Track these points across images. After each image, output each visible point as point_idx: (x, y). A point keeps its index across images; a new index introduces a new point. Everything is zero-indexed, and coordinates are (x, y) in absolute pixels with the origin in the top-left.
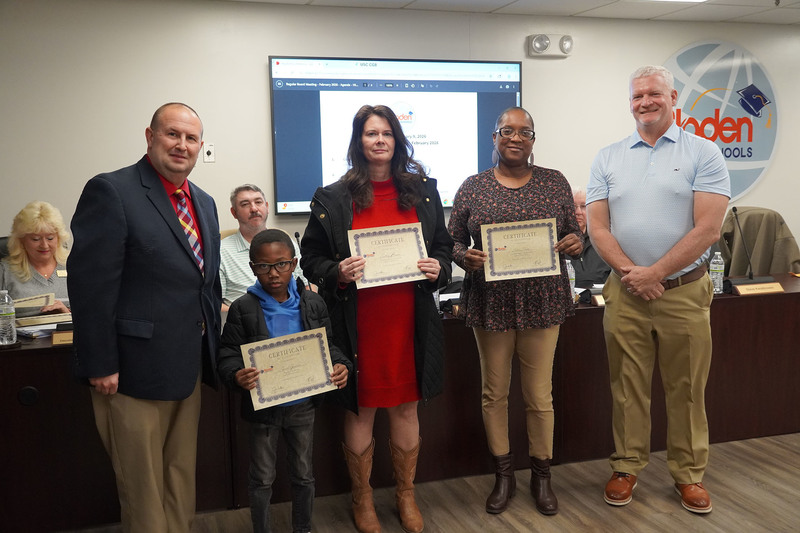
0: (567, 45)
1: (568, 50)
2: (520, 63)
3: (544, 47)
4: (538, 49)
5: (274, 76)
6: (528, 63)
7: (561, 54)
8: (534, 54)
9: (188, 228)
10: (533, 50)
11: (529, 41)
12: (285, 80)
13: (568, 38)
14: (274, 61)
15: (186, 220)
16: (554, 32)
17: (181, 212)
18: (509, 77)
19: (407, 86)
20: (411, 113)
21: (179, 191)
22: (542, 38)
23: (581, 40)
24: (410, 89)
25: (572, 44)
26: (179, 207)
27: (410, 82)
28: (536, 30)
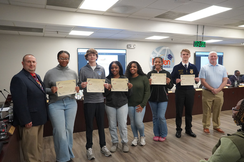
3: (131, 47)
5: (78, 52)
6: (127, 50)
7: (134, 48)
9: (39, 83)
10: (128, 47)
11: (128, 45)
12: (80, 53)
13: (135, 45)
14: (78, 49)
16: (132, 44)
18: (124, 52)
20: (105, 59)
21: (34, 75)
22: (130, 45)
23: (137, 45)
24: (105, 55)
27: (105, 53)
28: (129, 43)
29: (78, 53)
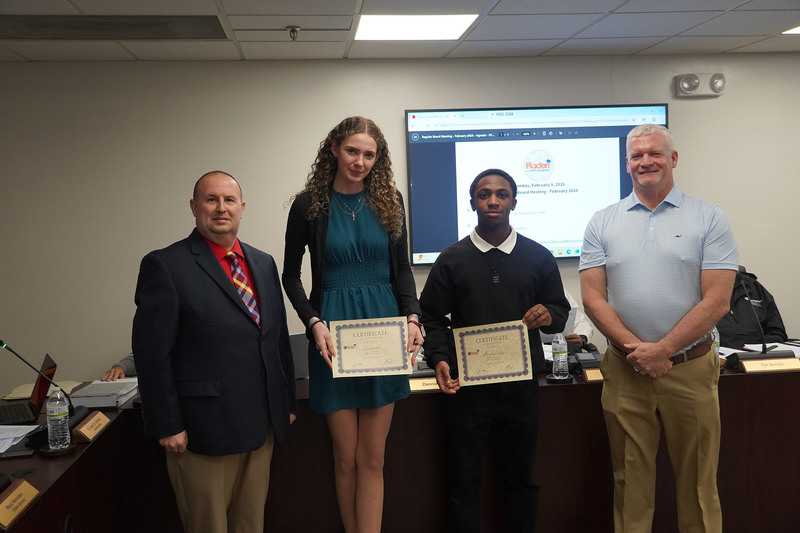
0: (719, 83)
1: (720, 89)
2: (666, 105)
3: (694, 88)
4: (688, 89)
5: (410, 130)
6: (675, 105)
7: (713, 93)
8: (681, 94)
9: (243, 286)
10: (681, 89)
11: (676, 81)
12: (421, 133)
13: (720, 76)
14: (410, 115)
15: (240, 278)
16: (703, 71)
17: (235, 272)
18: (654, 120)
19: (544, 133)
20: (549, 161)
21: (230, 253)
22: (690, 78)
23: (734, 77)
24: (548, 137)
25: (724, 82)
26: (233, 269)
27: (548, 130)
28: (684, 69)
29: (408, 134)
